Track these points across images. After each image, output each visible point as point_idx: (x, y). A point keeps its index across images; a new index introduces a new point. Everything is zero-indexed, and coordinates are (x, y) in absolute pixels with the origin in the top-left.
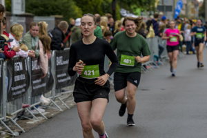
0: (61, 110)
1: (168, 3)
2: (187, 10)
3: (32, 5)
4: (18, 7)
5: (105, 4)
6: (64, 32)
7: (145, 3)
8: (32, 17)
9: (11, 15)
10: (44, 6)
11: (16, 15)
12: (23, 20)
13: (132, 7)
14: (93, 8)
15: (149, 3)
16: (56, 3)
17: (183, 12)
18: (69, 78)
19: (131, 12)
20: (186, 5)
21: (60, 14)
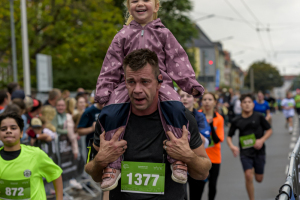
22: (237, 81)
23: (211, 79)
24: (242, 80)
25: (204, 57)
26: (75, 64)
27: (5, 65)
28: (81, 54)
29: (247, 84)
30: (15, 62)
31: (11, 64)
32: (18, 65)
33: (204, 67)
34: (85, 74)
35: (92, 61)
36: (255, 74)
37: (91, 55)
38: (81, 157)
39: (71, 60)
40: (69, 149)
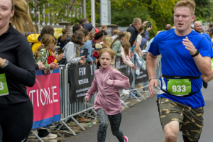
0: (139, 101)
3: (116, 18)
7: (206, 15)
8: (116, 27)
9: (100, 26)
12: (110, 30)
14: (164, 20)
15: (209, 16)
18: (145, 76)
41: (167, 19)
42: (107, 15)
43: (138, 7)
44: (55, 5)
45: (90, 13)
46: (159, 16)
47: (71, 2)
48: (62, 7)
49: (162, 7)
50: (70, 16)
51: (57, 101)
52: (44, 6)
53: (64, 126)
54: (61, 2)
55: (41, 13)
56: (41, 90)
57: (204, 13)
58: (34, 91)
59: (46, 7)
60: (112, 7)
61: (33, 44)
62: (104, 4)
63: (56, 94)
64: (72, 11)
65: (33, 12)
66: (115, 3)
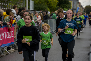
1: (75, 8)
2: (80, 10)
3: (35, 7)
4: (32, 8)
5: (57, 8)
6: (45, 15)
8: (35, 11)
10: (39, 8)
11: (31, 10)
12: (33, 12)
13: (64, 9)
14: (53, 9)
16: (43, 7)
17: (79, 11)
19: (64, 10)
20: (80, 9)
21: (43, 10)
22: (82, 10)
23: (75, 9)
24: (83, 10)
25: (73, 3)
26: (40, 4)
27: (22, 3)
28: (41, 1)
29: (85, 11)
30: (24, 2)
31: (23, 3)
32: (25, 3)
33: (73, 6)
34: (42, 6)
35: (44, 3)
36: (87, 9)
37: (44, 1)
38: (40, 27)
39: (39, 2)
40: (37, 25)
41: (54, 9)
42: (32, 6)
43: (44, 4)
44: (13, 2)
45: (26, 5)
46: (51, 7)
47: (19, 1)
48: (16, 3)
49: (52, 4)
50: (18, 6)
51: (13, 37)
52: (9, 2)
53: (16, 46)
54: (15, 1)
55: (8, 5)
56: (7, 33)
57: (68, 7)
58: (4, 33)
59: (10, 2)
60: (34, 3)
61: (4, 16)
62: (31, 2)
63: (13, 34)
64: (19, 4)
65: (5, 4)
66: (35, 2)
